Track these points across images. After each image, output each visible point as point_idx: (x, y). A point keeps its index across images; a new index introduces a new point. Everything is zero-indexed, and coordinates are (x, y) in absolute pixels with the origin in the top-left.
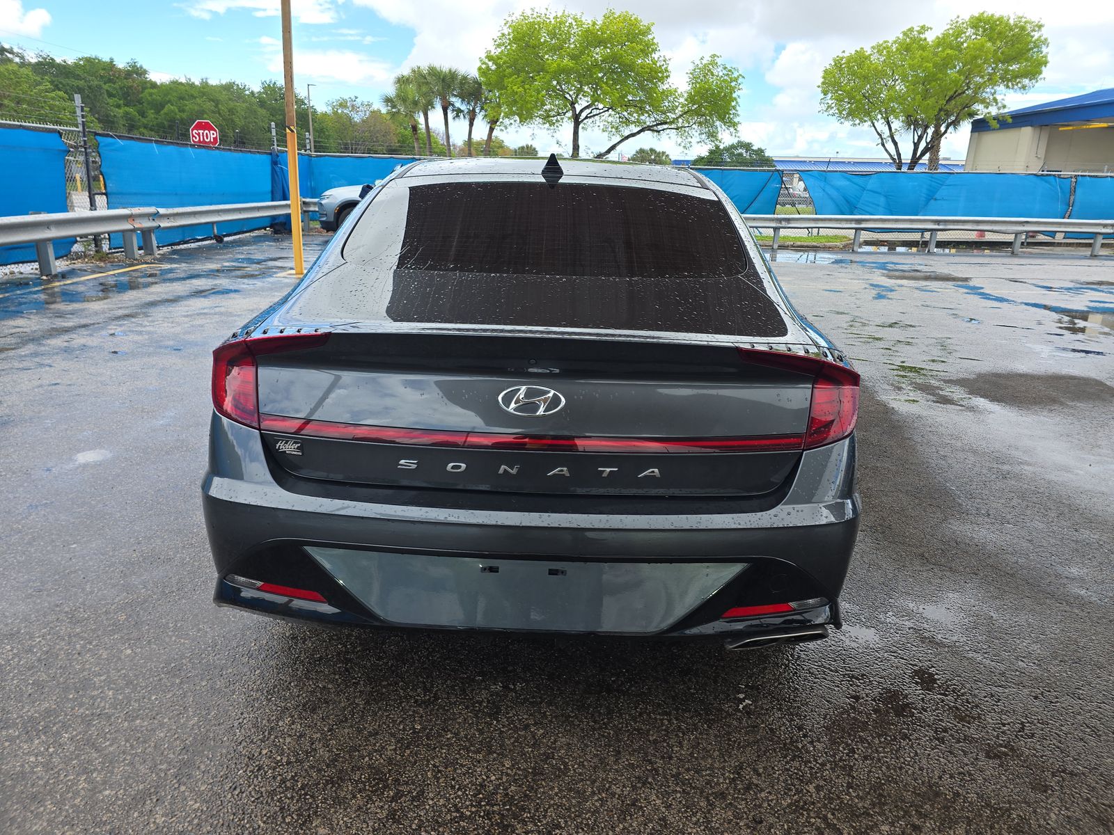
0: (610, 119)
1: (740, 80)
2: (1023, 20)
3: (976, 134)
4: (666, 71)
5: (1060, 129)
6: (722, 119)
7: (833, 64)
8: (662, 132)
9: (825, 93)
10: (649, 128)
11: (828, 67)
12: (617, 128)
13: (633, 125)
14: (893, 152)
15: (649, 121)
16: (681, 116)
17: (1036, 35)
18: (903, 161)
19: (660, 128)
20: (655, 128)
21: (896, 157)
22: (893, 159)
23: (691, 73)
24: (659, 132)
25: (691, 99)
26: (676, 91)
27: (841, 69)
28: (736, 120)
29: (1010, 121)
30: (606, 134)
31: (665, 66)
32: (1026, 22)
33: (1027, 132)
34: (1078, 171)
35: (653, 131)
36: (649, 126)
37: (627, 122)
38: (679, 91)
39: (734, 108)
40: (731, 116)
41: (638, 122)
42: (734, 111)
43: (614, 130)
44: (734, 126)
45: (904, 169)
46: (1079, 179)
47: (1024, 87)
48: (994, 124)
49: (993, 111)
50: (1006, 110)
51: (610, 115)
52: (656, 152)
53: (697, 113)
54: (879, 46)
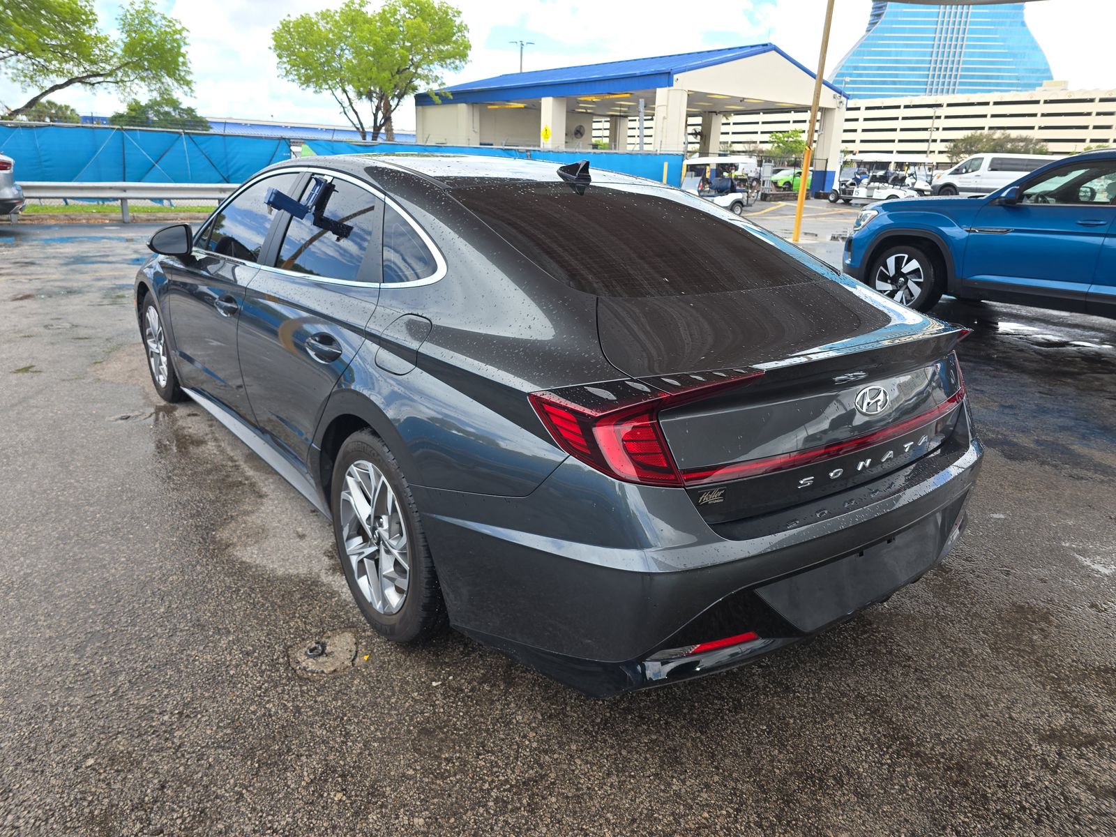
0: (20, 66)
1: (185, 34)
2: (445, 5)
3: (420, 108)
4: (92, 13)
5: (489, 107)
6: (171, 74)
7: (281, 27)
8: (96, 85)
9: (280, 56)
10: (80, 80)
11: (276, 29)
12: (31, 78)
13: (54, 75)
14: (356, 122)
15: (77, 72)
16: (118, 68)
17: (458, 21)
18: (366, 130)
19: (93, 80)
20: (88, 80)
21: (359, 126)
22: (358, 128)
23: (121, 19)
24: (93, 84)
25: (130, 49)
26: (107, 39)
27: (289, 32)
28: (188, 78)
29: (451, 97)
30: (18, 85)
31: (89, 8)
32: (447, 7)
33: (462, 108)
34: (530, 146)
35: (83, 83)
36: (77, 78)
37: (45, 71)
38: (111, 40)
39: (184, 64)
40: (183, 74)
41: (60, 72)
42: (185, 68)
43: (28, 80)
44: (187, 85)
45: (369, 138)
46: (532, 153)
47: (456, 68)
48: (436, 99)
49: (435, 87)
50: (445, 87)
51: (18, 61)
52: (56, 105)
53: (137, 66)
54: (322, 13)
